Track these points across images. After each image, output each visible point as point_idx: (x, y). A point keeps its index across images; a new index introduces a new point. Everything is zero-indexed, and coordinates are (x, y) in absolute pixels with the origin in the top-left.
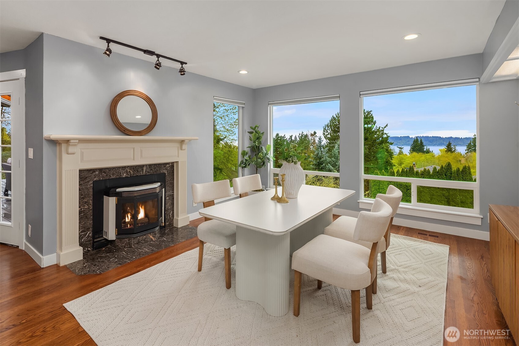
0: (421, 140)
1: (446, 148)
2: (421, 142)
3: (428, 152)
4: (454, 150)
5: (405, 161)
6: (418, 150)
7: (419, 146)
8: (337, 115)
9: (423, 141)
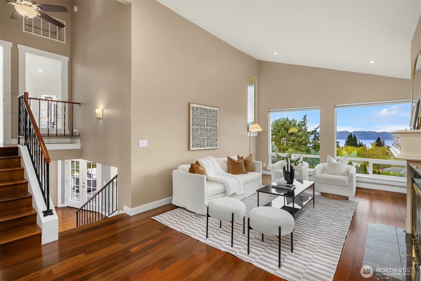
0: (354, 136)
1: (376, 142)
2: (355, 138)
3: (361, 145)
4: (383, 144)
5: (340, 153)
6: (352, 144)
7: (353, 140)
8: (273, 122)
9: (356, 137)
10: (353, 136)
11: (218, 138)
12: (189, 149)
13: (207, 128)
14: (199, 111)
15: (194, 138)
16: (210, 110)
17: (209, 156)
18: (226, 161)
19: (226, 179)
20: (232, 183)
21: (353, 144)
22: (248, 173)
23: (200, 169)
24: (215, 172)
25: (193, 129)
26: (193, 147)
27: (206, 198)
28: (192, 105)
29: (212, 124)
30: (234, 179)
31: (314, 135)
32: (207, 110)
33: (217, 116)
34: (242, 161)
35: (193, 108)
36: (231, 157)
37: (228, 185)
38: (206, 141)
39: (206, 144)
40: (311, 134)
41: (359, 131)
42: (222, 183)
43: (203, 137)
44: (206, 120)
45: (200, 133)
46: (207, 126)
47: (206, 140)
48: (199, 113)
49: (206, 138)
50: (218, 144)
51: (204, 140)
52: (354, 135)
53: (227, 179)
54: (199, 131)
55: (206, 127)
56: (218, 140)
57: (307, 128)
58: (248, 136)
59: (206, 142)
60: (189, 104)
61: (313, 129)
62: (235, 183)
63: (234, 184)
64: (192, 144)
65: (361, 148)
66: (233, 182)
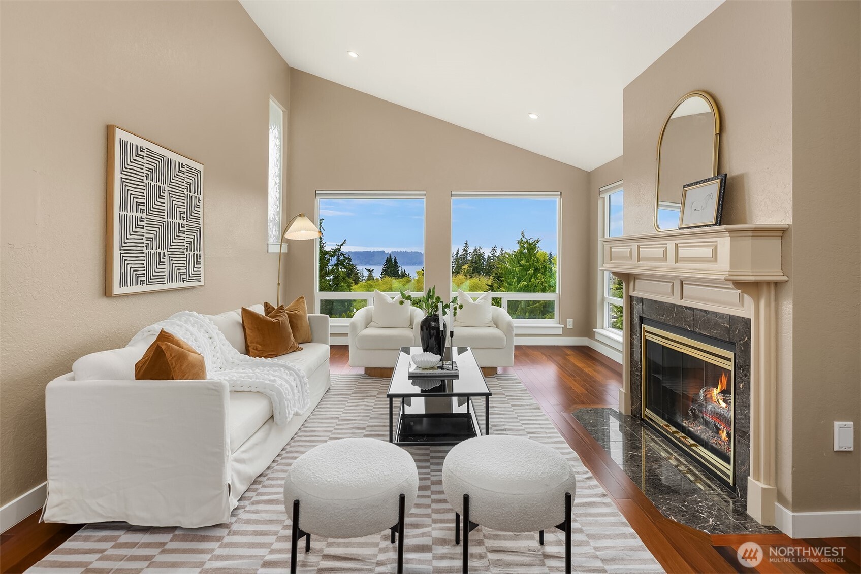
10: (393, 260)
11: (202, 253)
12: (107, 291)
13: (169, 220)
14: (144, 161)
15: (126, 252)
16: (179, 164)
17: (187, 311)
18: (239, 323)
19: (266, 376)
20: (287, 386)
21: (393, 274)
22: (302, 349)
23: (189, 358)
24: (215, 359)
25: (123, 220)
26: (123, 282)
27: (227, 459)
28: (119, 134)
29: (185, 210)
30: (287, 374)
31: (336, 257)
32: (170, 162)
33: (199, 186)
34: (284, 318)
35: (124, 145)
36: (250, 308)
37: (279, 393)
38: (166, 263)
39: (166, 273)
40: (331, 256)
41: (399, 251)
42: (258, 393)
43: (159, 251)
44: (166, 195)
45: (147, 236)
46: (170, 215)
47: (166, 260)
48: (144, 168)
49: (166, 255)
50: (202, 272)
51: (162, 260)
52: (395, 258)
53: (272, 378)
54: (146, 228)
55: (166, 217)
56: (202, 260)
57: (323, 244)
58: (269, 252)
59: (166, 266)
60: (109, 131)
61: (335, 247)
62: (293, 384)
63: (291, 386)
64: (121, 273)
65: (405, 279)
66: (287, 381)
